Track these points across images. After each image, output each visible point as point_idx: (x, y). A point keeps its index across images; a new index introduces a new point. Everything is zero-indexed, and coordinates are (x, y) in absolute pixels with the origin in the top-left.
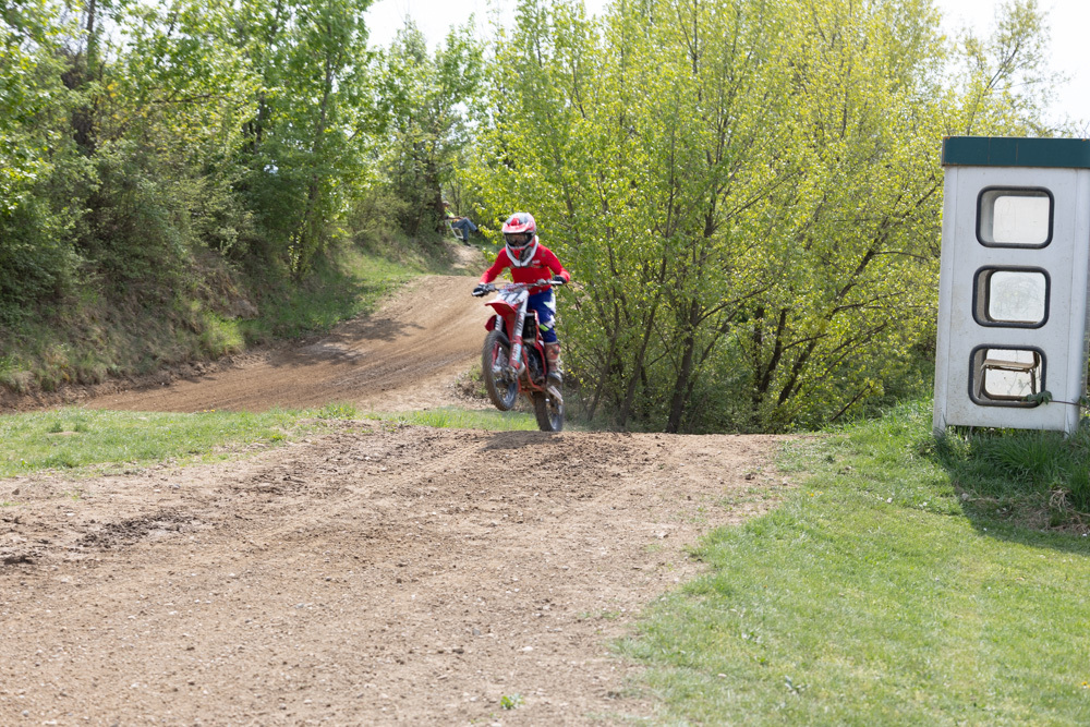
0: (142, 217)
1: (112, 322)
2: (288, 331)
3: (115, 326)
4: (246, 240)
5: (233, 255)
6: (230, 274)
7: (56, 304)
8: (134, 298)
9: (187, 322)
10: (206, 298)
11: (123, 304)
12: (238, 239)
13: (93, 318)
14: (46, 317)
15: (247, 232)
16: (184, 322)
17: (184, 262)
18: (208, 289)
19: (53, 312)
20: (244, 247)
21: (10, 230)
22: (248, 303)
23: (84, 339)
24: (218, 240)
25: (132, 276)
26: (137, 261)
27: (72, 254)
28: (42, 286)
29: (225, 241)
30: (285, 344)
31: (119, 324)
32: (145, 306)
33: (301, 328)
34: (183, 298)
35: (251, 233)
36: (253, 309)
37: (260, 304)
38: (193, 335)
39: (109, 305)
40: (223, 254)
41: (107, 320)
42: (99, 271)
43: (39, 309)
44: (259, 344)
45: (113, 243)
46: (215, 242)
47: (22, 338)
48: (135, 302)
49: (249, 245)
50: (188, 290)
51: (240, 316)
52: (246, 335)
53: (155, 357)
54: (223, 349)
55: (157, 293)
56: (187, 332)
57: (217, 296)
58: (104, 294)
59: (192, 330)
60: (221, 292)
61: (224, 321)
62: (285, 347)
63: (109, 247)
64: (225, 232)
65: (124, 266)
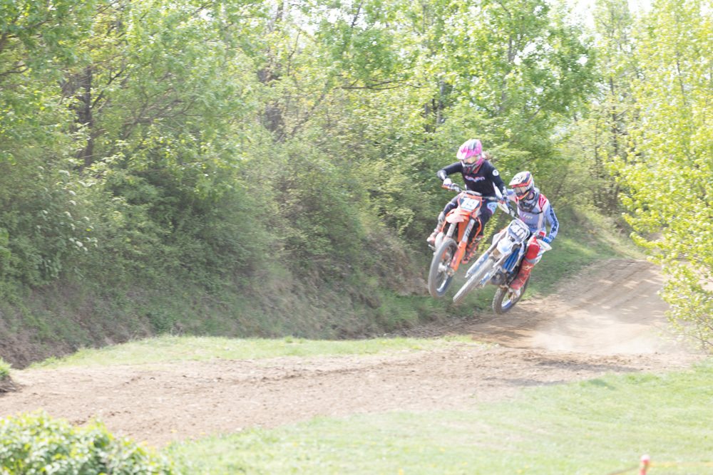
0: (324, 198)
1: (297, 294)
3: (300, 297)
4: (423, 220)
5: (409, 234)
6: (406, 252)
7: (249, 276)
8: (316, 273)
9: (365, 296)
10: (382, 275)
11: (306, 278)
12: (414, 218)
13: (280, 290)
14: (241, 287)
16: (361, 296)
17: (363, 240)
18: (384, 266)
19: (246, 283)
21: (216, 211)
23: (273, 308)
24: (395, 219)
25: (315, 253)
26: (320, 239)
27: (264, 233)
28: (238, 260)
29: (402, 220)
30: (458, 321)
31: (303, 296)
32: (326, 280)
34: (362, 274)
36: (427, 286)
38: (370, 308)
39: (294, 279)
40: (399, 232)
41: (293, 292)
42: (286, 248)
43: (235, 281)
44: (432, 320)
45: (298, 222)
46: (392, 222)
47: (223, 305)
48: (317, 277)
49: (425, 225)
50: (366, 267)
51: (415, 293)
52: (420, 310)
53: (334, 327)
54: (397, 322)
55: (337, 269)
56: (363, 306)
57: (393, 273)
58: (290, 269)
59: (368, 304)
60: (396, 270)
61: (398, 297)
62: (457, 325)
63: (295, 225)
64: (402, 212)
65: (308, 244)
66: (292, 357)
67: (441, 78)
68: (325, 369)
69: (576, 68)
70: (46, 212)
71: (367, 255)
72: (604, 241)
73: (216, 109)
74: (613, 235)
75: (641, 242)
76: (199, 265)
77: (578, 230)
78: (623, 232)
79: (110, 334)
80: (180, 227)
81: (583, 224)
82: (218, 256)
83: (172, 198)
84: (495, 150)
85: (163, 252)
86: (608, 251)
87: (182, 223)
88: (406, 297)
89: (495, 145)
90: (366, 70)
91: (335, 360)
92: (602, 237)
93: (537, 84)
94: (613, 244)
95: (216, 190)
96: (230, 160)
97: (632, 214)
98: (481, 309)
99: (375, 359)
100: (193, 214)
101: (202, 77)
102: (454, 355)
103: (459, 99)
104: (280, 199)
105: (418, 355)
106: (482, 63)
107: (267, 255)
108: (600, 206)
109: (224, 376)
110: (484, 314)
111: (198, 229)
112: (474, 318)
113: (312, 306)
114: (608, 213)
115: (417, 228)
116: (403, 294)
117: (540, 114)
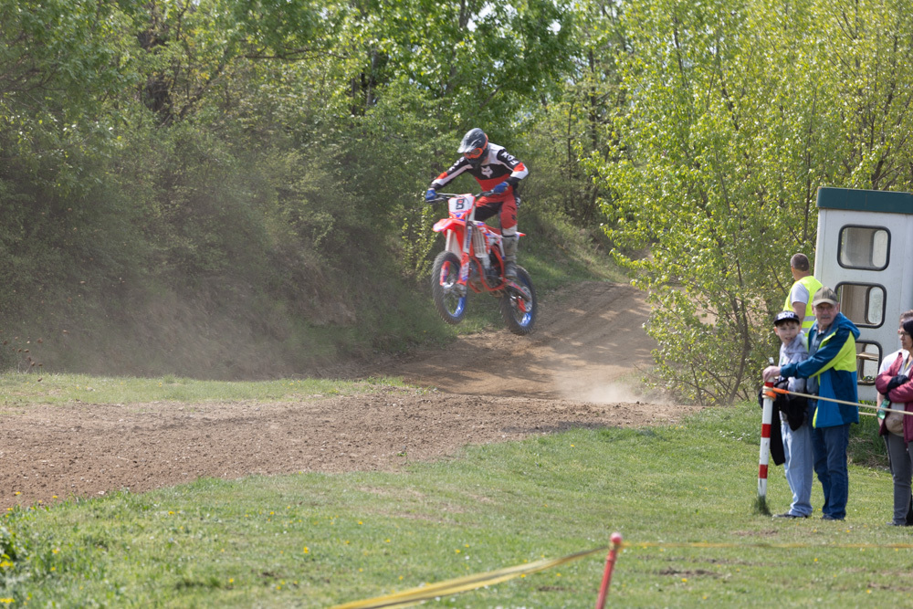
0: (220, 198)
1: (182, 321)
3: (185, 325)
4: (346, 227)
5: (328, 246)
6: (323, 269)
7: (121, 297)
8: (207, 293)
9: (269, 325)
10: (293, 298)
11: (194, 301)
12: (335, 225)
13: (160, 315)
14: (110, 311)
15: (347, 218)
16: (264, 325)
17: (268, 253)
18: (295, 286)
19: (118, 306)
20: (342, 237)
21: (81, 212)
22: (343, 306)
23: (151, 338)
24: (311, 227)
25: (207, 268)
26: (212, 250)
27: (142, 242)
28: (108, 276)
29: (321, 228)
30: (387, 359)
31: (190, 324)
32: (219, 304)
33: (409, 340)
34: (265, 297)
35: (351, 220)
36: (349, 314)
37: (359, 308)
38: (276, 341)
39: (179, 301)
40: (316, 244)
41: (176, 317)
42: (170, 261)
43: (103, 302)
44: (354, 356)
45: (186, 229)
46: (307, 230)
47: (86, 333)
48: (209, 300)
49: (348, 234)
50: (271, 288)
51: (333, 322)
52: (339, 344)
53: (229, 364)
54: (309, 359)
55: (235, 289)
56: (267, 338)
57: (306, 296)
58: (173, 289)
59: (273, 335)
60: (310, 292)
61: (312, 326)
62: (386, 363)
63: (181, 233)
64: (319, 217)
65: (198, 256)
66: (172, 402)
67: (373, 46)
68: (215, 418)
69: (545, 36)
71: (273, 272)
72: (576, 259)
73: (84, 81)
74: (589, 251)
75: (623, 260)
76: (57, 281)
77: (544, 245)
78: (600, 248)
80: (34, 233)
81: (550, 236)
82: (82, 271)
83: (25, 196)
84: (439, 139)
85: (11, 264)
86: (582, 271)
87: (37, 228)
88: (322, 327)
89: (440, 133)
90: (278, 35)
91: (227, 406)
92: (574, 254)
93: (496, 57)
94: (588, 263)
95: (82, 185)
96: (101, 147)
97: (614, 225)
98: (417, 343)
99: (278, 406)
101: (67, 40)
102: (380, 401)
103: (397, 73)
104: (163, 199)
105: (334, 400)
106: (425, 28)
107: (145, 270)
108: (573, 214)
109: (85, 424)
110: (421, 350)
111: (57, 235)
112: (408, 355)
113: (200, 336)
114: (583, 223)
115: (338, 239)
116: (318, 322)
117: (500, 95)
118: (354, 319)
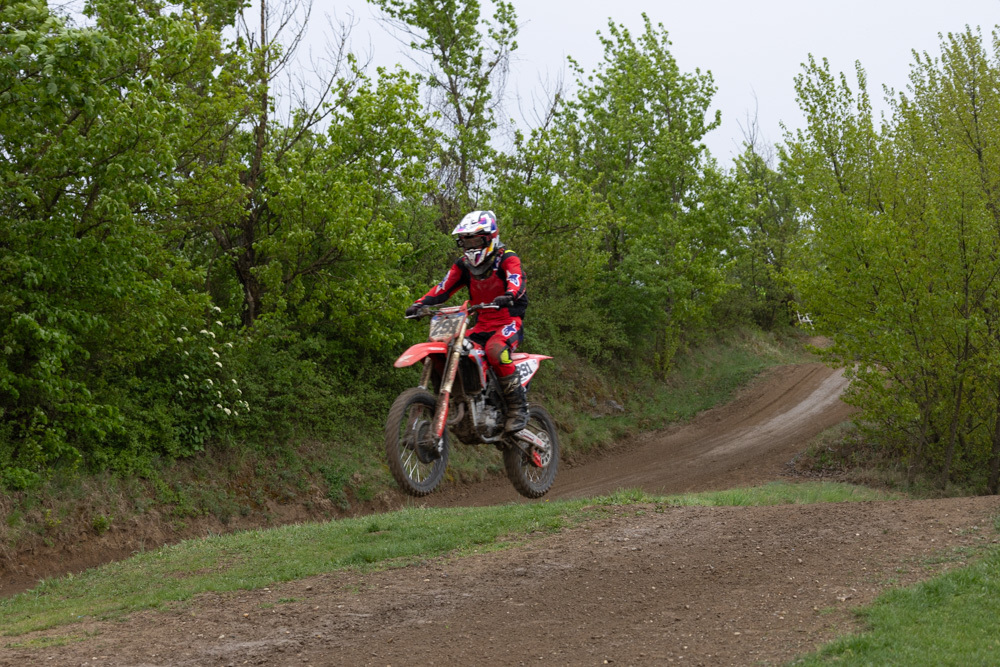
2: (654, 423)
4: (610, 348)
5: (599, 361)
9: (560, 422)
10: (576, 401)
15: (610, 341)
18: (577, 392)
20: (607, 354)
22: (614, 402)
24: (585, 349)
30: (649, 435)
33: (664, 420)
34: (555, 402)
35: (614, 341)
36: (619, 407)
37: (626, 402)
38: (564, 433)
40: (589, 361)
46: (582, 352)
49: (612, 352)
50: (559, 395)
51: (608, 414)
52: (613, 430)
54: (592, 444)
56: (559, 431)
57: (586, 398)
59: (564, 429)
60: (589, 394)
61: (592, 419)
64: (589, 342)
70: (187, 377)
71: (559, 383)
79: (275, 496)
80: (360, 377)
83: (351, 352)
87: (361, 372)
88: (600, 419)
98: (669, 421)
100: (374, 362)
110: (672, 426)
115: (606, 355)
118: (623, 410)
